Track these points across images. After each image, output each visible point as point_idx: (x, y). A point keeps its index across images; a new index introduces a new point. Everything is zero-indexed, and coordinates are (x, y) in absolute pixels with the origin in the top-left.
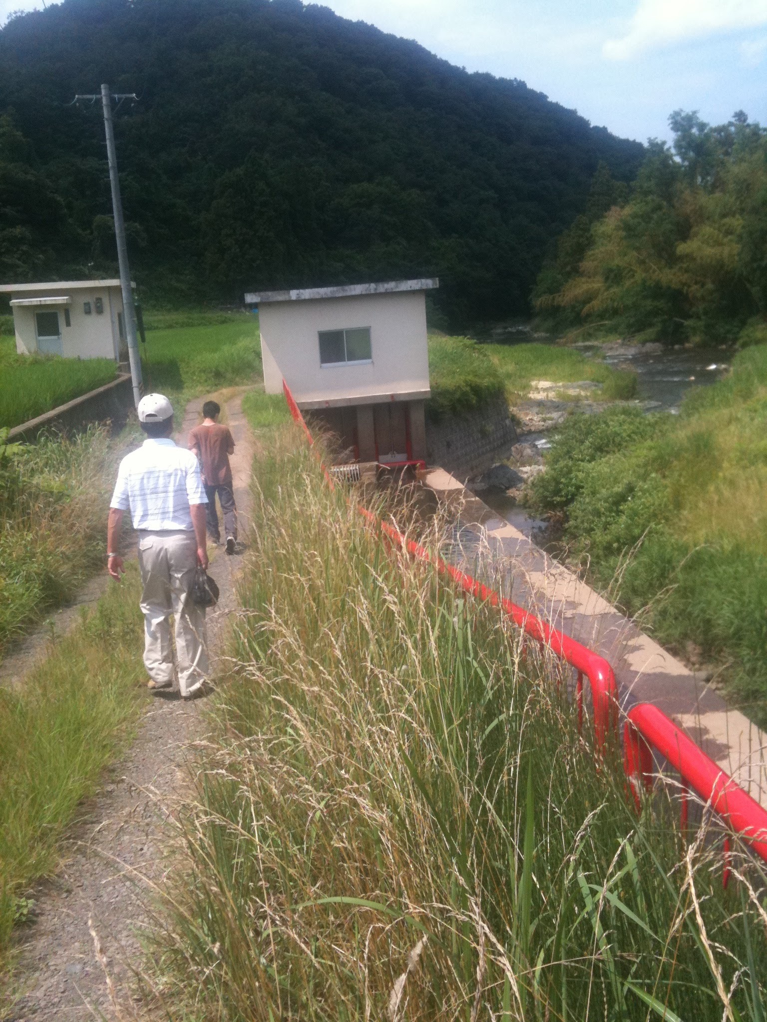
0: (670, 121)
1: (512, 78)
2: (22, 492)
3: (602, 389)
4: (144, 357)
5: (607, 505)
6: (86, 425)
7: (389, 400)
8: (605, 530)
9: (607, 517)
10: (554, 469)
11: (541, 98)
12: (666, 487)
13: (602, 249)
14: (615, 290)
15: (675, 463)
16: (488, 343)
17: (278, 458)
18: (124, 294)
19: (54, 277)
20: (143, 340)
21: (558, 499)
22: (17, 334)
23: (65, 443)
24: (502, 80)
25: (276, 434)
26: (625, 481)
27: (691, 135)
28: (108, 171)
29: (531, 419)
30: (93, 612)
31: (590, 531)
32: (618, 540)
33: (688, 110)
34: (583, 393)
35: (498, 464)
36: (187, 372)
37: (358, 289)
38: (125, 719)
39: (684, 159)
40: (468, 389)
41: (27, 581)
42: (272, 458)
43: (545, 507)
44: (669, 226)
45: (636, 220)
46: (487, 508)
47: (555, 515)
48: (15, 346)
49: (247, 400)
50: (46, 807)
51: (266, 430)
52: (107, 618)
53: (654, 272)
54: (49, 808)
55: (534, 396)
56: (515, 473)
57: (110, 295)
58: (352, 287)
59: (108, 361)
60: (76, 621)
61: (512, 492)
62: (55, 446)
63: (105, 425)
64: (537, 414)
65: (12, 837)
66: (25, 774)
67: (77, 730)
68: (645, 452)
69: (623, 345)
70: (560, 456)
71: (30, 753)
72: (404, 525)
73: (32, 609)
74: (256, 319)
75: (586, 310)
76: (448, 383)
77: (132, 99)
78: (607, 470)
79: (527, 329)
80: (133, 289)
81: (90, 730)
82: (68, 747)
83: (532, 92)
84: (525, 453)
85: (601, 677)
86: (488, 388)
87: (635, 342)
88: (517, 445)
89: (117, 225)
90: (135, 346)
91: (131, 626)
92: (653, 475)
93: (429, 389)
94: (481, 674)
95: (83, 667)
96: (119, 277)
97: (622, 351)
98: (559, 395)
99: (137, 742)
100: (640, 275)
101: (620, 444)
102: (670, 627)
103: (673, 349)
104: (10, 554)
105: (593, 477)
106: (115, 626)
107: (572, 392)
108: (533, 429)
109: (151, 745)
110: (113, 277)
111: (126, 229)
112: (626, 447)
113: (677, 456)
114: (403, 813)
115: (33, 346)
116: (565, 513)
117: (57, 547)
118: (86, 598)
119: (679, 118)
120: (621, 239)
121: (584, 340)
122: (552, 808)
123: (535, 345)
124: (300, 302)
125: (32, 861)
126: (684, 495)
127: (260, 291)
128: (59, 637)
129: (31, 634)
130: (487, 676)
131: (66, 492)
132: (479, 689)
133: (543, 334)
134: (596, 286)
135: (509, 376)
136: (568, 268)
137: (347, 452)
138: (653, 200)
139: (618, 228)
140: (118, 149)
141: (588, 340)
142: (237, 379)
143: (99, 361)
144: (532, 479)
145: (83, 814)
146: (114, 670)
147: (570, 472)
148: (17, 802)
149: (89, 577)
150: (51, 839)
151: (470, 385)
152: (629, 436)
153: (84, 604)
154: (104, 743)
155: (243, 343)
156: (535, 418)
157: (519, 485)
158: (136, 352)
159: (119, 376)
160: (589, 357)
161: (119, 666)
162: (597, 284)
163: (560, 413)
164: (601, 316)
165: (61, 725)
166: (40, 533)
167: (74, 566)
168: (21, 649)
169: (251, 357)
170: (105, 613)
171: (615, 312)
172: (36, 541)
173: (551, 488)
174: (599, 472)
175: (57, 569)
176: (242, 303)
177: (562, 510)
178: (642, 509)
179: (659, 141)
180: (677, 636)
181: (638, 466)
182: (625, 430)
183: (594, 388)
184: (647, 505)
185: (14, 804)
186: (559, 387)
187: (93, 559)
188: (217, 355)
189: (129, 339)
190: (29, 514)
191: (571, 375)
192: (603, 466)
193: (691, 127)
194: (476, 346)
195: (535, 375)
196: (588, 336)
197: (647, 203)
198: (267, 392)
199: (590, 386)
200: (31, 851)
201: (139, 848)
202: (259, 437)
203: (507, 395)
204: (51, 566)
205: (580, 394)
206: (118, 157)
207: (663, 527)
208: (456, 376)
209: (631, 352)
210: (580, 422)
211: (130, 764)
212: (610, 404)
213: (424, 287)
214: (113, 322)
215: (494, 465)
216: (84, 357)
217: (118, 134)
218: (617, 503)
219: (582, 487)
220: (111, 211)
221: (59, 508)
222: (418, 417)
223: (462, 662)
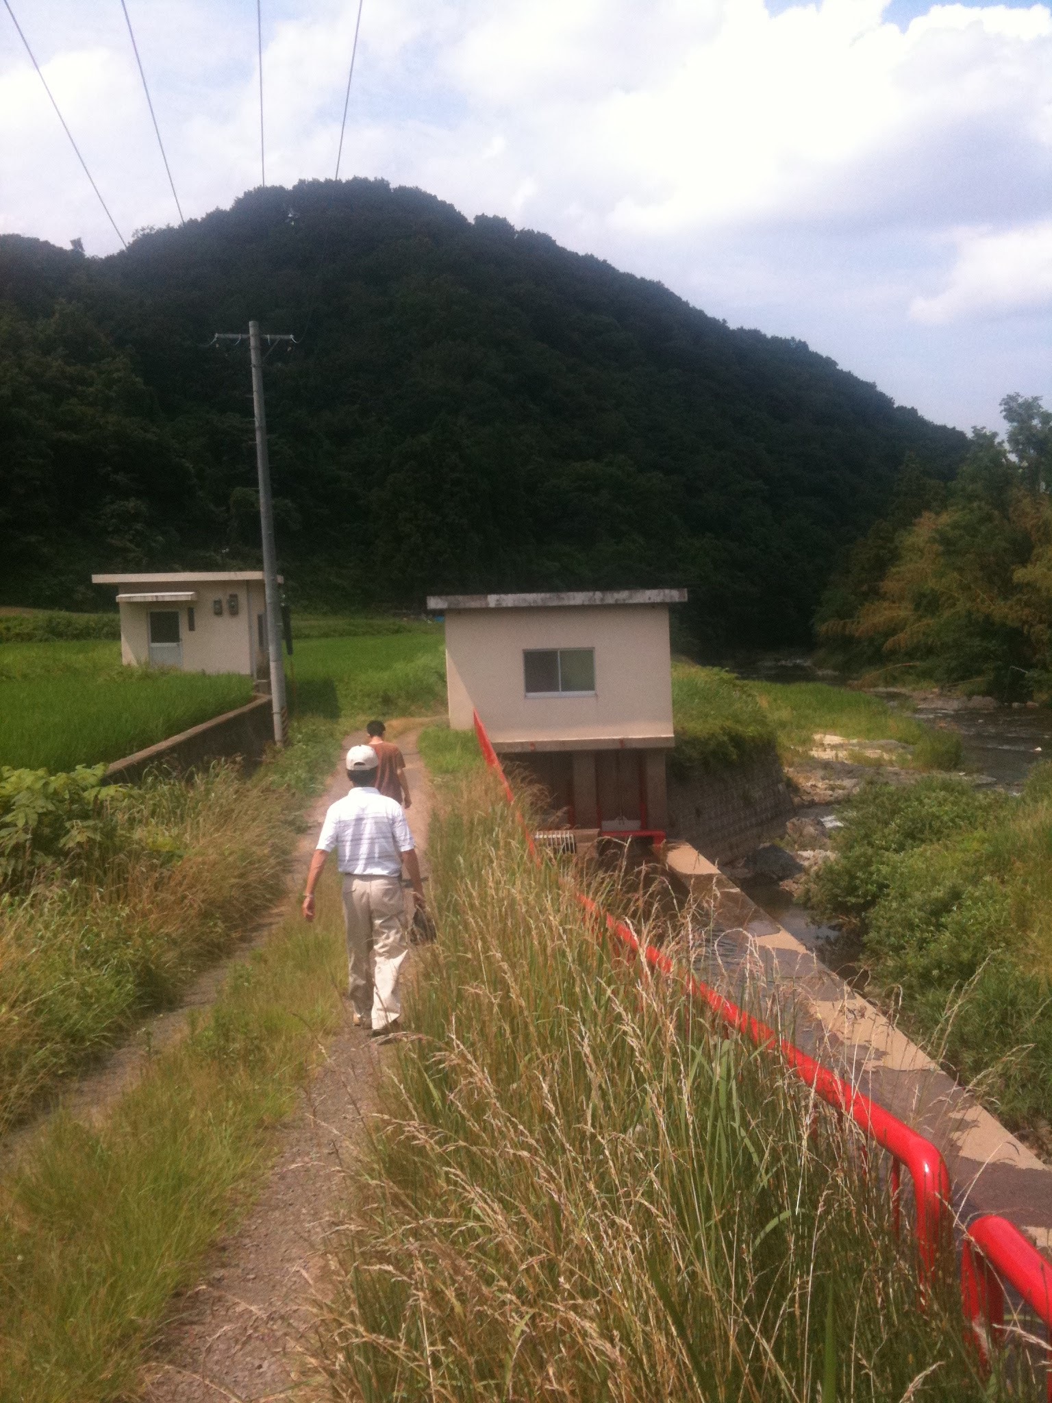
0: (1002, 407)
1: (789, 337)
2: (118, 850)
3: (912, 753)
4: (289, 673)
5: (922, 914)
6: (209, 762)
7: (618, 746)
8: (921, 949)
9: (922, 931)
10: (847, 858)
11: (827, 364)
12: (1006, 896)
13: (911, 566)
14: (929, 621)
15: (1018, 864)
16: (754, 679)
17: (465, 818)
18: (268, 591)
19: (176, 566)
20: (290, 651)
21: (853, 900)
22: (123, 638)
23: (180, 786)
24: (775, 340)
25: (463, 784)
26: (948, 883)
27: (1030, 428)
28: (253, 431)
29: (815, 786)
30: (206, 1020)
31: (898, 949)
32: (939, 967)
33: (1026, 394)
34: (886, 756)
35: (767, 844)
36: (346, 696)
37: (578, 598)
38: (243, 1175)
39: (1021, 458)
40: (726, 738)
41: (118, 973)
42: (457, 816)
43: (835, 910)
44: (1004, 544)
45: (957, 532)
46: (753, 906)
47: (850, 922)
48: (120, 654)
49: (424, 737)
50: (130, 1297)
51: (448, 777)
52: (224, 1031)
53: (983, 601)
54: (134, 1299)
55: (816, 753)
56: (792, 858)
57: (248, 591)
58: (571, 594)
59: (241, 678)
60: (181, 1031)
61: (788, 885)
62: (166, 788)
63: (234, 762)
64: (823, 779)
65: (81, 1337)
66: (103, 1248)
67: (176, 1189)
68: (975, 845)
69: (941, 695)
70: (856, 841)
71: (111, 1217)
72: (639, 922)
73: (122, 1012)
74: (441, 630)
75: (889, 644)
76: (697, 728)
77: (288, 342)
78: (922, 865)
79: (808, 663)
80: (280, 585)
81: (194, 1189)
82: (164, 1211)
83: (816, 357)
84: (805, 832)
85: (927, 1169)
86: (753, 739)
87: (958, 693)
88: (794, 820)
89: (262, 500)
90: (279, 659)
91: (256, 1042)
92: (988, 878)
93: (672, 735)
94: (752, 1149)
95: (189, 1097)
96: (261, 569)
97: (939, 704)
98: (853, 756)
99: (259, 1209)
100: (963, 605)
101: (939, 832)
102: (1015, 1096)
103: (1010, 707)
104: (98, 935)
105: (902, 874)
106: (234, 1040)
107: (872, 754)
108: (816, 799)
109: (277, 1214)
110: (254, 568)
111: (274, 507)
112: (948, 836)
113: (1020, 854)
114: (640, 1347)
115: (144, 657)
116: (863, 920)
117: (161, 927)
118: (197, 998)
119: (1014, 404)
120: (938, 555)
121: (887, 684)
122: (857, 1359)
123: (819, 685)
124: (500, 611)
125: (107, 1375)
126: (1031, 910)
127: (448, 594)
128: (157, 1052)
129: (119, 1047)
130: (761, 1153)
131: (177, 852)
132: (748, 1171)
133: (829, 672)
134: (903, 614)
135: (783, 725)
136: (865, 588)
137: (559, 813)
138: (980, 508)
139: (932, 540)
140: (267, 404)
141: (893, 685)
142: (413, 708)
143: (229, 676)
144: (815, 868)
145: (178, 1311)
146: (231, 1103)
147: (869, 863)
148: (90, 1287)
149: (201, 970)
150: (135, 1345)
151: (729, 734)
152: (952, 820)
153: (193, 1007)
154: (214, 1207)
155: (423, 660)
156: (820, 785)
157: (797, 876)
158: (280, 668)
159: (255, 698)
160: (893, 708)
161: (238, 1098)
162: (904, 611)
163: (854, 781)
164: (910, 655)
165: (156, 1180)
166: (139, 907)
167: (182, 954)
168: (106, 1068)
169: (433, 679)
170: (222, 1022)
171: (930, 651)
172: (133, 917)
173: (843, 884)
174: (911, 866)
175: (159, 957)
176: (422, 608)
177: (860, 916)
178: (973, 925)
179: (988, 432)
180: (1025, 1111)
181: (966, 864)
182: (946, 813)
183: (901, 751)
184: (980, 919)
185: (86, 1289)
186: (853, 745)
187: (208, 944)
188: (386, 675)
189: (272, 649)
190: (126, 880)
191: (869, 730)
192: (915, 859)
193: (1031, 417)
194: (738, 682)
195: (819, 726)
196: (892, 680)
197: (972, 511)
198: (452, 725)
199: (896, 748)
200: (106, 1362)
201: (257, 1363)
202: (439, 787)
203: (780, 751)
204: (151, 953)
205: (882, 756)
206: (267, 416)
207: (1003, 952)
208: (710, 720)
209: (953, 705)
210: (883, 795)
211: (247, 1241)
212: (925, 775)
213: (668, 600)
214: (250, 627)
215: (762, 846)
216: (211, 670)
217: (269, 384)
218: (937, 913)
219: (887, 886)
220: (256, 483)
221: (166, 873)
222: (657, 772)
223: (725, 1128)
